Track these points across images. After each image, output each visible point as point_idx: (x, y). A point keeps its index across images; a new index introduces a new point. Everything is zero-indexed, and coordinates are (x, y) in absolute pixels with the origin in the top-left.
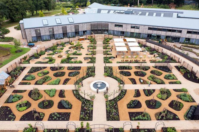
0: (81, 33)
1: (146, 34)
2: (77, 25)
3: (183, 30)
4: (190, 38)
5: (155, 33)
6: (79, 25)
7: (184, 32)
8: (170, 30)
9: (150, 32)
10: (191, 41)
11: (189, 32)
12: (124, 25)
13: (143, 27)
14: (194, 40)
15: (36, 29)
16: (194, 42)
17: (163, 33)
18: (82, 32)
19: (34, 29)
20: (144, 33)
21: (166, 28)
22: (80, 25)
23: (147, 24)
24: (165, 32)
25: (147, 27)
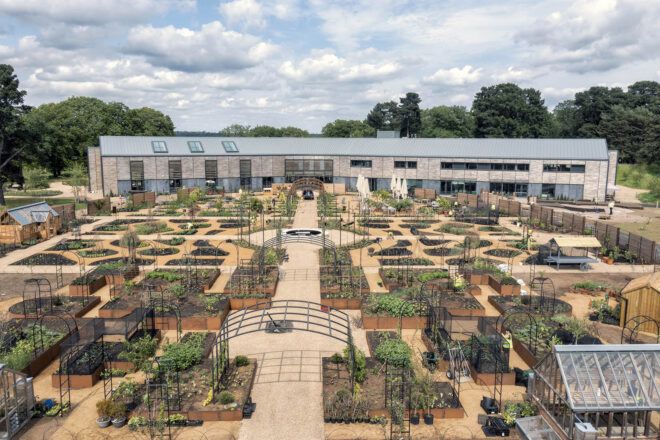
0: (257, 182)
1: (436, 181)
2: (248, 158)
3: (533, 164)
4: (554, 182)
5: (459, 176)
6: (253, 159)
7: (536, 167)
8: (497, 167)
9: (447, 174)
10: (558, 192)
11: (548, 168)
12: (375, 162)
13: (425, 161)
14: (566, 188)
15: (132, 159)
16: (566, 194)
17: (482, 176)
18: (261, 181)
19: (127, 160)
20: (431, 178)
21: (488, 161)
22: (256, 161)
23: (437, 154)
24: (486, 172)
25: (438, 161)
